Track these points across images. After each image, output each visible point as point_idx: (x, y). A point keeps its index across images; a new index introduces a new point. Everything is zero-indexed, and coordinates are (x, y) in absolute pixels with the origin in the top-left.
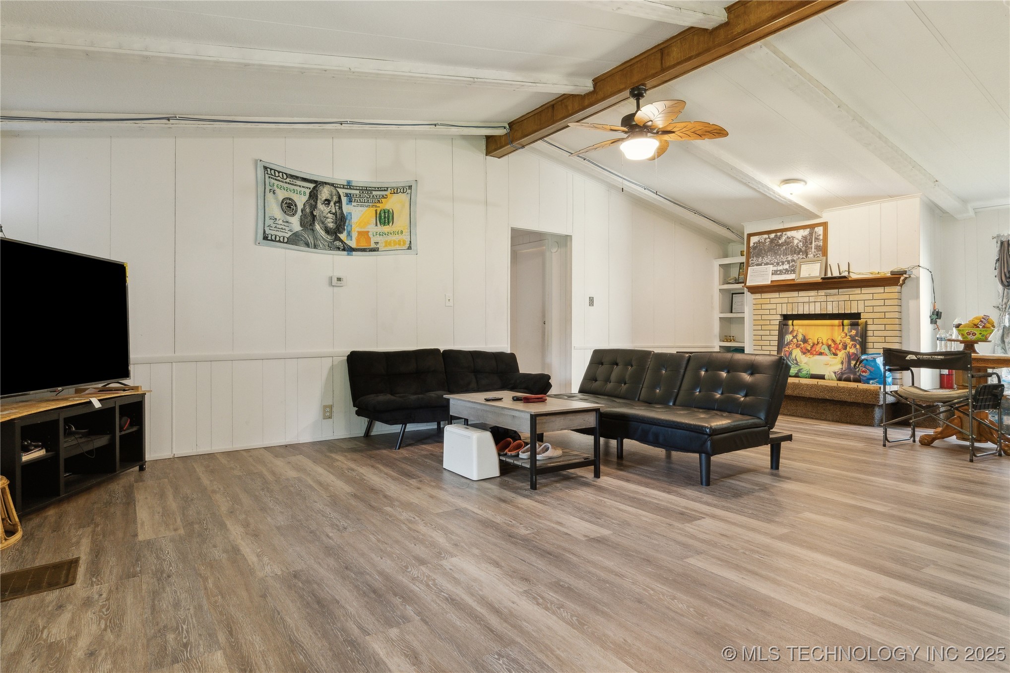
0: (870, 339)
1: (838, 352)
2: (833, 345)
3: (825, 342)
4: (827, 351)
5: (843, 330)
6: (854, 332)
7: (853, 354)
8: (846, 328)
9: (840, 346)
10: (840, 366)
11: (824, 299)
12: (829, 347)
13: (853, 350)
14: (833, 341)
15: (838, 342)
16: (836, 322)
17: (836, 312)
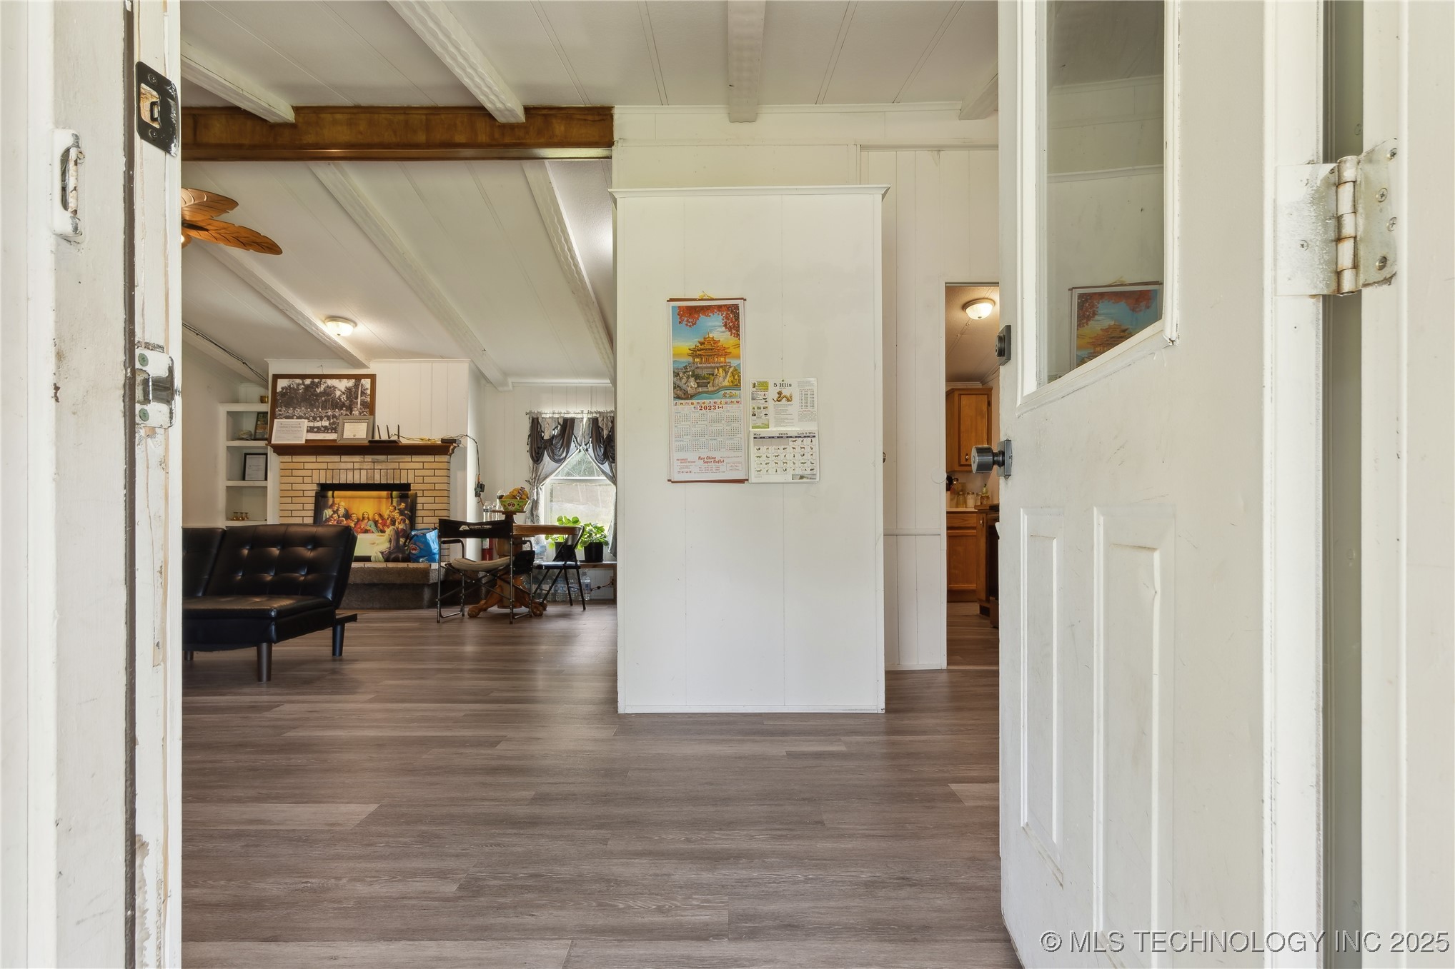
0: (419, 513)
1: (386, 528)
2: (380, 521)
3: (371, 517)
4: (373, 528)
5: (392, 503)
6: (403, 506)
7: (402, 530)
8: (395, 500)
9: (388, 521)
10: (387, 545)
11: (370, 466)
12: (376, 523)
13: (401, 526)
14: (381, 516)
15: (386, 517)
16: (384, 493)
17: (384, 482)
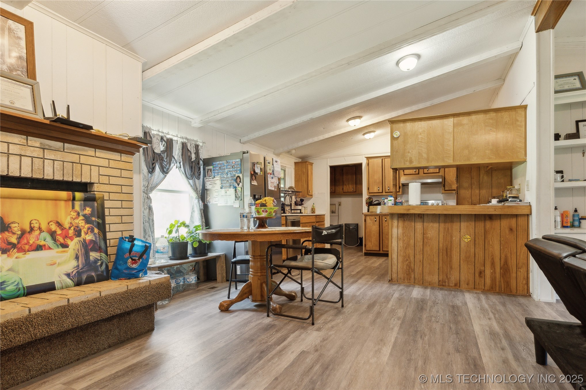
0: (108, 220)
1: (69, 242)
2: (59, 232)
3: (44, 226)
4: (49, 242)
5: (73, 207)
6: (88, 211)
7: (91, 241)
8: (77, 204)
9: (71, 232)
10: (74, 263)
11: (38, 153)
12: (53, 234)
13: (89, 237)
14: (59, 224)
15: (67, 226)
16: (64, 194)
17: (58, 177)
